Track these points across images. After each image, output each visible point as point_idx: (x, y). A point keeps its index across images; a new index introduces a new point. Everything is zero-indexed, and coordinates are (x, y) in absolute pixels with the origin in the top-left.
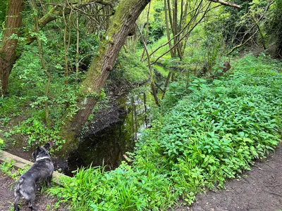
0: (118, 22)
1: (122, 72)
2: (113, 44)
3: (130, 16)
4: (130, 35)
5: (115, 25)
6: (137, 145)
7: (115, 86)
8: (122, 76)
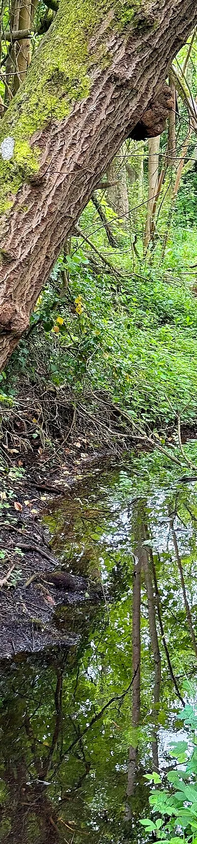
0: (72, 58)
1: (83, 353)
2: (37, 184)
3: (143, 26)
4: (140, 132)
5: (57, 78)
6: (158, 802)
7: (40, 431)
8: (80, 372)
